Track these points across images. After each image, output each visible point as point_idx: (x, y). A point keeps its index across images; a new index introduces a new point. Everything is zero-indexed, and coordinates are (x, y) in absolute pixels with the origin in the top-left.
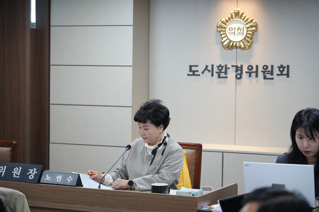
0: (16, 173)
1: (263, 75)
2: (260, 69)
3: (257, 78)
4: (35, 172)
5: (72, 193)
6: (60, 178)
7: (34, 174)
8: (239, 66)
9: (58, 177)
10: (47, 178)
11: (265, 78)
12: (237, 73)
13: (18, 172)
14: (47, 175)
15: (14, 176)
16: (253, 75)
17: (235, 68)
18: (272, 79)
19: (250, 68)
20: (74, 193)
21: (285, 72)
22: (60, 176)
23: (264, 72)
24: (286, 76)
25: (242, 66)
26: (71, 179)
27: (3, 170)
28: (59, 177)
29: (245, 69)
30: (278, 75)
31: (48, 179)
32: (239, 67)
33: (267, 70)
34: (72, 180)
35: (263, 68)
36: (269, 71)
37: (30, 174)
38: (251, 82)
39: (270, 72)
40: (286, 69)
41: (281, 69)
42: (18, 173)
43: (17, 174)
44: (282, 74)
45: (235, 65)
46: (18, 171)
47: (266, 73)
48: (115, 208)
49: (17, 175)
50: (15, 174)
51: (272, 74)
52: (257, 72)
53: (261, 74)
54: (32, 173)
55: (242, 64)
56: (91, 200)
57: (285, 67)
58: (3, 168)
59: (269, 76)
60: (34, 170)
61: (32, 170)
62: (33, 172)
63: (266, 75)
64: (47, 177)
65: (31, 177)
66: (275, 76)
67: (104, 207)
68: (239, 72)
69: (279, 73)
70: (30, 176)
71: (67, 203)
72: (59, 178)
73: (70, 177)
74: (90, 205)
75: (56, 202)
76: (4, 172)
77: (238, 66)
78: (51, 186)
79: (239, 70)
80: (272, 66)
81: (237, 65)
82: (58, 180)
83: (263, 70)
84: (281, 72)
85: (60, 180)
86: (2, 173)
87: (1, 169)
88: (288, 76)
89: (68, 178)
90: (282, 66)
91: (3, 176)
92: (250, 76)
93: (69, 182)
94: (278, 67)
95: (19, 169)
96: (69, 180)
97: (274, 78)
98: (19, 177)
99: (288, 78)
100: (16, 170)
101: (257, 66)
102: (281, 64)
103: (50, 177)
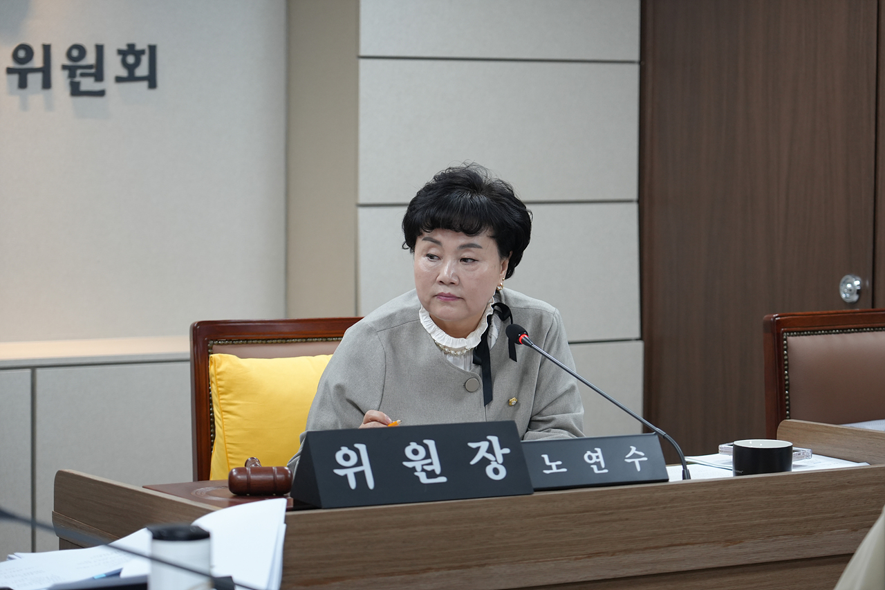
0: (425, 467)
1: (68, 81)
2: (59, 59)
3: (46, 92)
4: (500, 452)
5: (665, 508)
6: (601, 460)
7: (500, 460)
9: (590, 458)
10: (550, 468)
11: (76, 91)
13: (428, 461)
14: (546, 457)
15: (424, 479)
16: (35, 80)
18: (101, 93)
19: (22, 54)
20: (671, 507)
21: (142, 70)
22: (596, 452)
23: (71, 70)
24: (145, 84)
26: (640, 457)
27: (359, 463)
28: (594, 455)
29: (4, 60)
30: (119, 80)
31: (555, 470)
33: (83, 63)
34: (645, 459)
35: (69, 55)
36: (90, 67)
37: (485, 462)
38: (24, 106)
39: (93, 71)
40: (145, 59)
41: (131, 59)
43: (429, 468)
44: (132, 78)
46: (428, 456)
47: (79, 72)
48: (810, 533)
49: (431, 474)
50: (419, 468)
51: (99, 77)
52: (46, 71)
53: (60, 78)
54: (490, 456)
56: (730, 522)
57: (142, 52)
58: (352, 454)
59: (87, 84)
60: (490, 442)
61: (484, 445)
62: (491, 450)
63: (77, 79)
64: (548, 463)
65: (496, 471)
66: (109, 84)
67: (775, 538)
70: (489, 471)
71: (646, 549)
72: (594, 460)
73: (633, 450)
74: (727, 541)
75: (607, 553)
76: (366, 467)
78: (570, 494)
80: (100, 49)
82: (595, 467)
83: (67, 62)
84: (131, 68)
85: (603, 466)
86: (360, 476)
87: (346, 457)
88: (153, 84)
89: (627, 456)
90: (131, 49)
91: (371, 484)
92: (23, 84)
93: (639, 469)
94: (120, 52)
95: (426, 447)
96: (634, 462)
97: (108, 93)
98: (443, 479)
99: (152, 92)
100: (415, 452)
101: (47, 49)
102: (131, 42)
103: (559, 463)
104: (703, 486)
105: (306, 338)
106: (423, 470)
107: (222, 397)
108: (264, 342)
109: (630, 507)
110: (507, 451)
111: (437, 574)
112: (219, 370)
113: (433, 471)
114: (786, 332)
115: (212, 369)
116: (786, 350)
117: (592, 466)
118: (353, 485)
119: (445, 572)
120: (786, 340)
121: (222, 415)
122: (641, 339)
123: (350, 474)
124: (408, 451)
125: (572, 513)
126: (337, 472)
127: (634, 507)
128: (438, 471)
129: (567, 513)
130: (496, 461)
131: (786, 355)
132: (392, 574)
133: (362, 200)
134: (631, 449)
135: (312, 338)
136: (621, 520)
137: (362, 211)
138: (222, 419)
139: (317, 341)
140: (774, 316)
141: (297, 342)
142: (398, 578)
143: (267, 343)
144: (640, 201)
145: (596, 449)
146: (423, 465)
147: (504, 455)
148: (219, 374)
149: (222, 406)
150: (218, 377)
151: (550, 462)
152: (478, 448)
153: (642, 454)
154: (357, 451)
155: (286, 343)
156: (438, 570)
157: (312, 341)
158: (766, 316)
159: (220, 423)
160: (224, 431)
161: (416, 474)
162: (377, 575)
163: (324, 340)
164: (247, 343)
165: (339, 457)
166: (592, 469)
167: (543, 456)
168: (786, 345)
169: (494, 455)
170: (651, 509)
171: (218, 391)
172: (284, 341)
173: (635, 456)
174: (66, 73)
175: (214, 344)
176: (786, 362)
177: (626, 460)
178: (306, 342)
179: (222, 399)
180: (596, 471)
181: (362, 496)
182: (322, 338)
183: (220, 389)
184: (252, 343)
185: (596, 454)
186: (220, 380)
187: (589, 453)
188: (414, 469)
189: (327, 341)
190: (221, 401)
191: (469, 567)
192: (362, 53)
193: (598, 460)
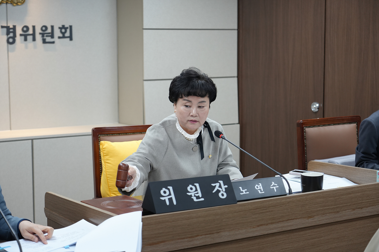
0: (196, 195)
1: (42, 38)
2: (38, 31)
3: (34, 42)
4: (224, 187)
5: (286, 206)
7: (224, 190)
8: (11, 27)
9: (257, 187)
10: (242, 192)
11: (44, 42)
12: (9, 36)
13: (196, 192)
14: (241, 188)
15: (195, 200)
16: (30, 38)
17: (5, 30)
18: (53, 42)
19: (25, 29)
20: (288, 205)
21: (67, 34)
22: (259, 185)
23: (43, 35)
24: (68, 39)
25: (14, 27)
26: (276, 186)
27: (170, 194)
28: (259, 186)
29: (19, 31)
30: (59, 38)
31: (244, 193)
32: (11, 29)
33: (47, 32)
34: (278, 187)
35: (42, 29)
36: (49, 33)
37: (218, 191)
38: (26, 47)
39: (50, 35)
40: (68, 30)
41: (63, 30)
42: (198, 193)
43: (197, 195)
44: (64, 37)
45: (5, 25)
46: (196, 190)
47: (45, 35)
48: (338, 212)
49: (198, 197)
50: (193, 195)
51: (52, 37)
52: (34, 35)
53: (39, 37)
54: (220, 189)
55: (15, 25)
56: (310, 209)
57: (67, 28)
58: (167, 191)
59: (48, 39)
60: (220, 183)
61: (218, 185)
62: (220, 186)
63: (45, 38)
64: (242, 190)
65: (223, 195)
66: (56, 39)
67: (325, 215)
68: (11, 35)
69: (61, 35)
70: (220, 195)
71: (279, 222)
72: (259, 188)
74: (308, 217)
75: (264, 224)
76: (173, 196)
77: (9, 27)
78: (251, 203)
79: (11, 32)
80: (52, 27)
81: (8, 25)
82: (259, 191)
83: (41, 32)
84: (63, 34)
85: (262, 190)
86: (170, 200)
87: (165, 192)
88: (71, 39)
89: (271, 186)
90: (63, 27)
91: (175, 203)
92: (26, 40)
93: (276, 191)
94: (60, 28)
95: (195, 186)
96: (274, 188)
97: (56, 42)
98: (203, 199)
99: (71, 42)
100: (191, 189)
101: (34, 27)
102: (63, 24)
103: (246, 190)
104: (300, 196)
105: (134, 133)
106: (195, 196)
107: (105, 157)
108: (119, 134)
109: (273, 206)
110: (226, 186)
111: (201, 237)
112: (104, 147)
113: (199, 196)
114: (305, 127)
115: (101, 147)
116: (305, 133)
117: (258, 191)
118: (168, 203)
119: (204, 236)
120: (305, 129)
121: (105, 164)
122: (239, 123)
123: (167, 199)
124: (189, 188)
125: (252, 210)
126: (161, 198)
127: (275, 206)
128: (200, 196)
129: (250, 210)
130: (222, 191)
131: (305, 135)
132: (184, 238)
133: (145, 78)
134: (272, 183)
135: (136, 133)
136: (270, 211)
137: (145, 82)
138: (105, 165)
139: (138, 134)
140: (301, 121)
141: (131, 134)
142: (186, 240)
143: (120, 135)
144: (238, 77)
145: (259, 184)
146: (194, 194)
147: (225, 188)
148: (103, 149)
149: (105, 160)
150: (103, 150)
151: (243, 190)
152: (215, 186)
153: (276, 185)
154: (169, 190)
155: (127, 134)
156: (201, 235)
157: (136, 134)
158: (298, 121)
159: (104, 166)
160: (106, 170)
161: (192, 197)
162: (178, 239)
163: (140, 133)
164: (113, 135)
165: (162, 192)
166: (258, 192)
167: (240, 187)
168: (305, 131)
169: (222, 188)
170: (281, 207)
171: (103, 155)
172: (126, 134)
173: (274, 186)
174: (41, 35)
175: (100, 136)
176: (305, 137)
177: (271, 188)
178: (134, 134)
179: (105, 158)
180: (260, 192)
181: (171, 208)
182: (140, 132)
183: (104, 154)
184: (115, 135)
185: (260, 186)
186: (104, 151)
187: (257, 185)
188: (191, 196)
189: (141, 133)
190: (105, 159)
191: (213, 233)
192: (144, 28)
193: (260, 188)
